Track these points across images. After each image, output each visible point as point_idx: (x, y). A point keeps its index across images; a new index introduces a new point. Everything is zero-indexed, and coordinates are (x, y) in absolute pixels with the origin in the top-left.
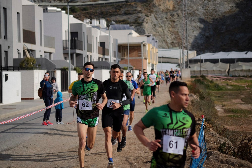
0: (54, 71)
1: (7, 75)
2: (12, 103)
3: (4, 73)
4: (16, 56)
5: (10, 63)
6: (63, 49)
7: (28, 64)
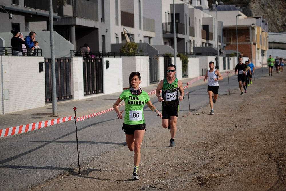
0: (156, 57)
1: (108, 62)
2: (114, 93)
3: (105, 59)
4: (113, 41)
5: (108, 49)
6: (163, 33)
7: (129, 49)
